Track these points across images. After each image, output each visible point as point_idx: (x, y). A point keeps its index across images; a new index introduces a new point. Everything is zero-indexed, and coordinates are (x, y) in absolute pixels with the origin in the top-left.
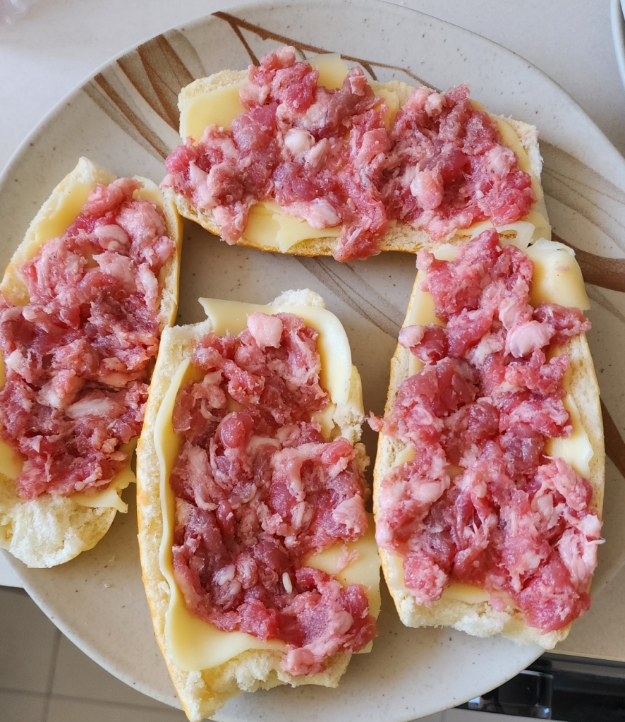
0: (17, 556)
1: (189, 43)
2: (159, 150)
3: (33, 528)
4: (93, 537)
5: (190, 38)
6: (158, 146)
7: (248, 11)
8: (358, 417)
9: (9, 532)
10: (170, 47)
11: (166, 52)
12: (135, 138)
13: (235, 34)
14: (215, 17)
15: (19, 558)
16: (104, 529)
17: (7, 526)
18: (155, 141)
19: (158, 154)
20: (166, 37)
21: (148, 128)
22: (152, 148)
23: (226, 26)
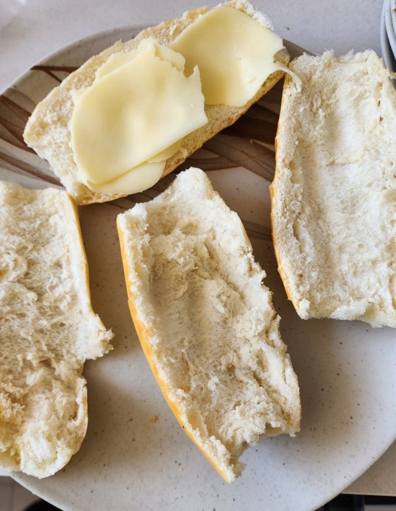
0: (29, 473)
1: (22, 94)
2: (28, 171)
3: (33, 452)
4: (76, 442)
5: (21, 90)
6: (27, 168)
7: (54, 58)
8: (248, 247)
9: (18, 459)
10: (10, 101)
11: (9, 105)
12: (9, 169)
13: (51, 77)
14: (32, 71)
15: (31, 474)
16: (83, 433)
17: (15, 455)
18: (23, 166)
19: (28, 174)
20: (5, 95)
21: (15, 159)
22: (23, 171)
23: (43, 74)
